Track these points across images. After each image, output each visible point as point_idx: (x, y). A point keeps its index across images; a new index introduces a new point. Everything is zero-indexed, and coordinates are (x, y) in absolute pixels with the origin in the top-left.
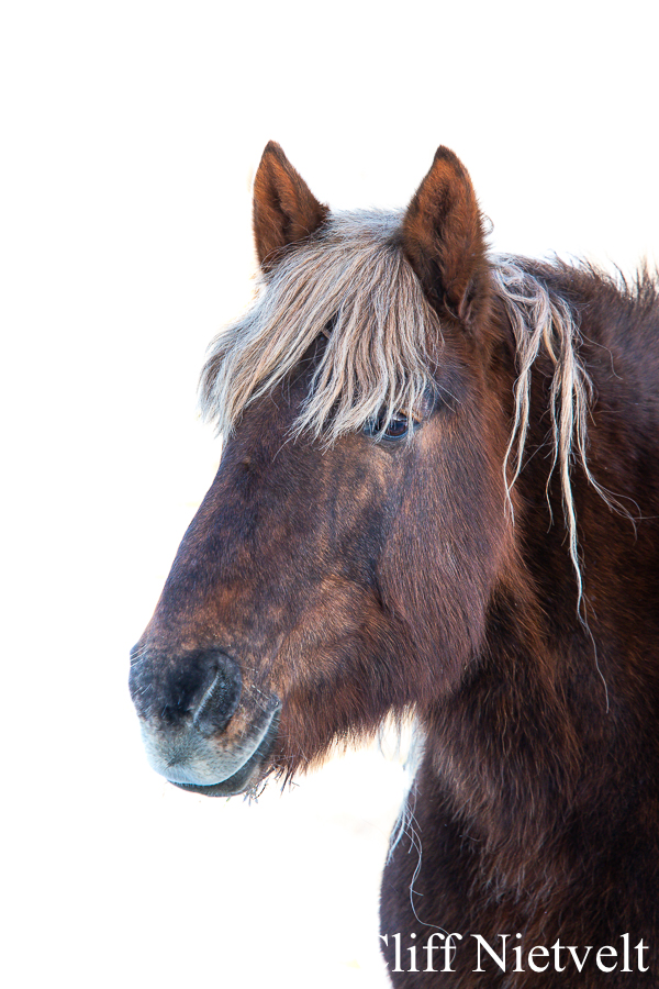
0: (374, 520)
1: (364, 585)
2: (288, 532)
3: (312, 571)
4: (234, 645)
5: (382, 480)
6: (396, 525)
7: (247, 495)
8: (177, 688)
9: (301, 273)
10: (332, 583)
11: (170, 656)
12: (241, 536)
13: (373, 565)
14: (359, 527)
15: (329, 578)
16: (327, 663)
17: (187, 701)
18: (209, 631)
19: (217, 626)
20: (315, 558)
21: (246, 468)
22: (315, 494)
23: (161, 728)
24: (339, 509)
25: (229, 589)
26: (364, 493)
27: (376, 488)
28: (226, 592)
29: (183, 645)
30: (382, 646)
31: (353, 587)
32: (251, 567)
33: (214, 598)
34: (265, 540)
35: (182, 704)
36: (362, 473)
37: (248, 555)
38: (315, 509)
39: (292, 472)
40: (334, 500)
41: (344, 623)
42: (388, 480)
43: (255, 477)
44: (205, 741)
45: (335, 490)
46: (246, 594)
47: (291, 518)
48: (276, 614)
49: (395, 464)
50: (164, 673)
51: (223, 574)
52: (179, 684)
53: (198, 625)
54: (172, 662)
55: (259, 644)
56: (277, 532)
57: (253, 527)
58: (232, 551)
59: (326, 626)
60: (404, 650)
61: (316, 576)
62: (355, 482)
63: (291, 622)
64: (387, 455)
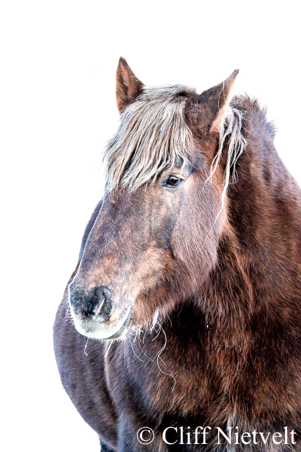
0: (168, 224)
1: (165, 249)
2: (132, 231)
3: (143, 246)
4: (111, 283)
5: (170, 205)
6: (177, 223)
7: (114, 218)
8: (89, 303)
9: (134, 116)
10: (151, 250)
11: (85, 290)
12: (113, 236)
13: (168, 241)
14: (161, 225)
15: (150, 248)
16: (152, 282)
17: (93, 308)
18: (100, 278)
19: (104, 276)
20: (144, 241)
21: (114, 205)
22: (142, 214)
23: (83, 319)
24: (153, 219)
25: (109, 259)
26: (163, 211)
27: (168, 208)
28: (107, 260)
29: (90, 285)
30: (174, 272)
31: (161, 251)
32: (117, 249)
33: (102, 264)
34: (123, 236)
35: (91, 309)
36: (161, 203)
37: (116, 244)
38: (143, 220)
39: (132, 205)
40: (150, 215)
41: (158, 266)
42: (173, 204)
43: (117, 209)
44: (100, 324)
45: (151, 211)
46: (115, 260)
47: (133, 225)
48: (128, 267)
49: (175, 197)
50: (83, 297)
51: (106, 253)
52: (90, 301)
53: (96, 276)
54: (86, 293)
55: (121, 281)
56: (128, 232)
57: (117, 231)
58: (109, 243)
59: (150, 268)
60: (184, 272)
61: (145, 248)
62: (158, 208)
63: (135, 269)
64: (172, 194)
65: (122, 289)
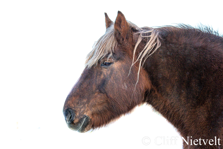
0: (104, 82)
1: (103, 93)
2: (88, 85)
5: (105, 74)
6: (109, 82)
7: (80, 80)
12: (77, 87)
14: (101, 83)
15: (96, 93)
19: (71, 104)
20: (93, 90)
22: (93, 78)
24: (97, 80)
26: (102, 77)
27: (105, 76)
28: (74, 98)
29: (65, 108)
31: (101, 94)
32: (79, 93)
33: (72, 99)
34: (83, 87)
36: (101, 73)
37: (79, 91)
38: (93, 81)
42: (106, 74)
45: (97, 77)
46: (78, 98)
47: (88, 83)
48: (85, 101)
49: (108, 71)
51: (74, 94)
53: (68, 104)
56: (86, 86)
57: (80, 85)
58: (75, 90)
61: (93, 93)
62: (100, 75)
63: (88, 102)
64: (106, 69)
65: (81, 110)
